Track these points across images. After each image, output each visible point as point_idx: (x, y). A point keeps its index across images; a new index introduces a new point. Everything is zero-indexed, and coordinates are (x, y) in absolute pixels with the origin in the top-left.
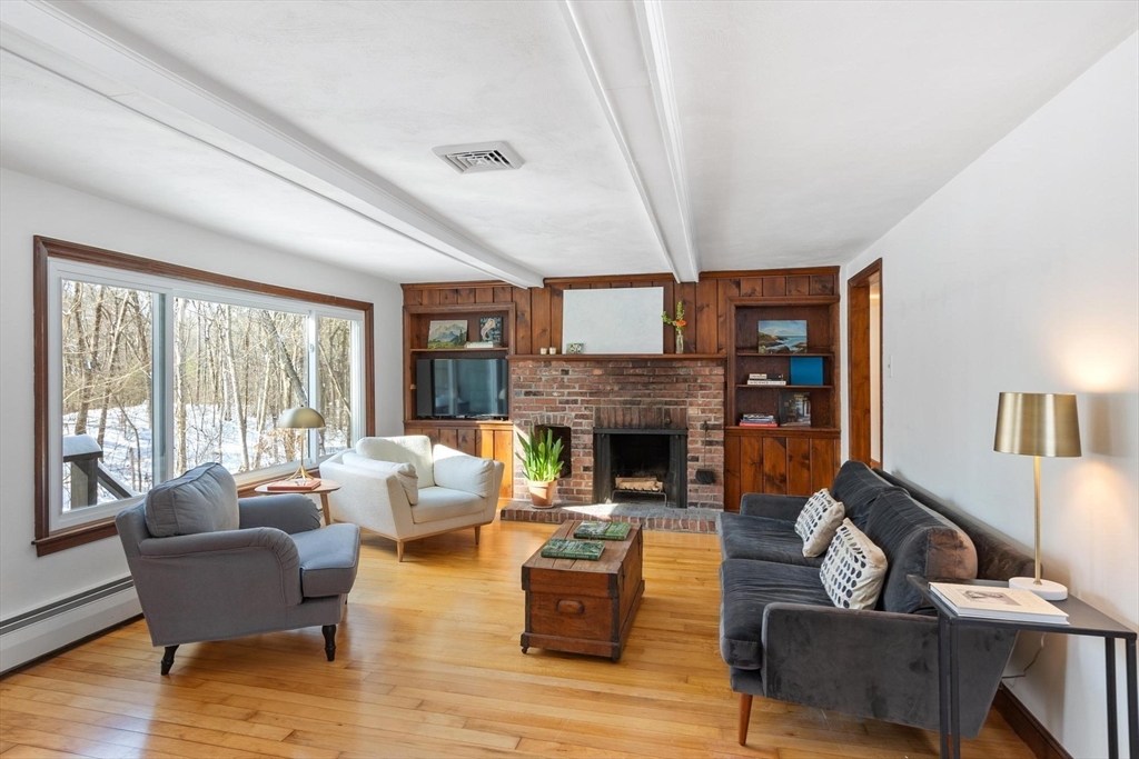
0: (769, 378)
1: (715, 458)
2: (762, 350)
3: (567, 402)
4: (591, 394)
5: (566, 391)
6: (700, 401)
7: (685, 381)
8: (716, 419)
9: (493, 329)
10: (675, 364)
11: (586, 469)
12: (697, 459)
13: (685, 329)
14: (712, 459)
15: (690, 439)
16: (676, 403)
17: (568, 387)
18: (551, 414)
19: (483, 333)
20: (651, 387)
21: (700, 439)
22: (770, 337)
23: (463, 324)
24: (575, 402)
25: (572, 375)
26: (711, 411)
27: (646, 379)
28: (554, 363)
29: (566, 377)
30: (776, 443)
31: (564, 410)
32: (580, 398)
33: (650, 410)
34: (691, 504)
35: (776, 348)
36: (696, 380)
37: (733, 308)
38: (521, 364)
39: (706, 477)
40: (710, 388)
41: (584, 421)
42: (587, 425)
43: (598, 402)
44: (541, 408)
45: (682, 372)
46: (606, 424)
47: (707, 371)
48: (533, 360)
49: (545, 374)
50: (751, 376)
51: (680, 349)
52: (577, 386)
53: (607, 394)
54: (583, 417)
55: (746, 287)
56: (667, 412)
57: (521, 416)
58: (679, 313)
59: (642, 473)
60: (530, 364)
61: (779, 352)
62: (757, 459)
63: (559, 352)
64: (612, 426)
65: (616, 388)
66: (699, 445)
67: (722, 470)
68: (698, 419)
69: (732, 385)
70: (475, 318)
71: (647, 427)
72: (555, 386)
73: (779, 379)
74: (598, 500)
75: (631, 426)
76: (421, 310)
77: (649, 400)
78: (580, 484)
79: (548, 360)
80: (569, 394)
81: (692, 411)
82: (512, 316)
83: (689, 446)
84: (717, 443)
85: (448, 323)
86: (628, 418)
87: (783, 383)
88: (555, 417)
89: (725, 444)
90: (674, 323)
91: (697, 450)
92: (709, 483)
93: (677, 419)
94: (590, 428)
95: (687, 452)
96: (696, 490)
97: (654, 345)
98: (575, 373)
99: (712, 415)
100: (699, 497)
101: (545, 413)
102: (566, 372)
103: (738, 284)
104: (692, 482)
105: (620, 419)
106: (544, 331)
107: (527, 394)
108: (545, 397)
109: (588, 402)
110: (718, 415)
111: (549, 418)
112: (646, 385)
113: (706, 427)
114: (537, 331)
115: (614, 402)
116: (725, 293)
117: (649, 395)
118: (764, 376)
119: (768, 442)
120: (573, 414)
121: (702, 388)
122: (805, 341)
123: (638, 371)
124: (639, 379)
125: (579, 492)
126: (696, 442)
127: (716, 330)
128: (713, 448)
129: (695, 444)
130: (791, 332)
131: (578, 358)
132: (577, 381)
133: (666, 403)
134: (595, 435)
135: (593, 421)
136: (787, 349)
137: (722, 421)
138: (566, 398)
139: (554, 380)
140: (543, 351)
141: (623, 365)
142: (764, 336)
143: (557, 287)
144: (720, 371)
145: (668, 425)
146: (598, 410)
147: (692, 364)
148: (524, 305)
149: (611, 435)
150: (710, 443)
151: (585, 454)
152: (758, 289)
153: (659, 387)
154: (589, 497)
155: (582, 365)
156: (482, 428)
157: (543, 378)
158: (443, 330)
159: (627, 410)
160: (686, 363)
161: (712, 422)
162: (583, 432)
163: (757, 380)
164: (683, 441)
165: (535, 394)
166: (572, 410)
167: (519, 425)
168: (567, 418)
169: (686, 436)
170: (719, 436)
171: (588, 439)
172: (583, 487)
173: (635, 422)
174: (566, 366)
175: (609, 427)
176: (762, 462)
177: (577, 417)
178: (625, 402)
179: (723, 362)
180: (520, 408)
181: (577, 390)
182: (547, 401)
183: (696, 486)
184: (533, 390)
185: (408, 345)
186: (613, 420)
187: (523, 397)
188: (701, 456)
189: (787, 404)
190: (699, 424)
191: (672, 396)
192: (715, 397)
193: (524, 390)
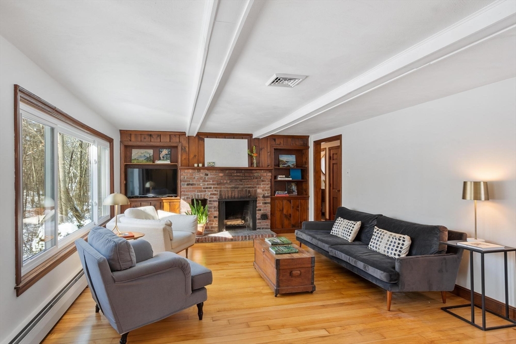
0: (286, 177)
1: (267, 209)
2: (281, 166)
3: (207, 188)
4: (218, 184)
5: (206, 183)
6: (262, 186)
7: (257, 178)
8: (268, 193)
9: (166, 155)
10: (253, 171)
11: (215, 217)
12: (260, 210)
13: (256, 157)
14: (266, 210)
15: (258, 202)
16: (253, 188)
17: (207, 181)
18: (199, 193)
19: (161, 156)
20: (243, 181)
21: (261, 202)
22: (283, 161)
23: (151, 152)
24: (211, 188)
25: (209, 176)
26: (266, 190)
27: (241, 178)
28: (202, 171)
29: (207, 177)
30: (288, 202)
31: (205, 191)
32: (212, 186)
33: (242, 190)
34: (258, 228)
35: (285, 165)
36: (260, 178)
37: (273, 150)
38: (186, 171)
39: (264, 217)
40: (266, 181)
41: (214, 196)
42: (215, 198)
43: (221, 188)
44: (195, 191)
45: (256, 175)
46: (224, 197)
47: (265, 174)
48: (192, 169)
49: (197, 175)
50: (280, 176)
51: (255, 165)
52: (211, 181)
53: (224, 184)
54: (214, 194)
55: (278, 141)
56: (249, 191)
57: (185, 195)
58: (254, 151)
60: (191, 171)
61: (287, 167)
62: (281, 209)
63: (203, 165)
64: (226, 198)
65: (228, 182)
66: (261, 204)
67: (270, 214)
68: (261, 194)
69: (273, 180)
70: (157, 148)
71: (241, 198)
72: (201, 181)
73: (289, 178)
74: (220, 230)
75: (234, 197)
76: (130, 143)
77: (242, 186)
78: (212, 224)
79: (199, 169)
80: (208, 184)
81: (259, 191)
82: (179, 148)
83: (258, 205)
84: (268, 203)
85: (143, 151)
86: (233, 194)
87: (291, 179)
88: (201, 195)
89: (271, 203)
90: (252, 154)
91: (260, 206)
92: (265, 219)
93: (253, 194)
94: (217, 199)
95: (256, 207)
96: (260, 223)
97: (244, 163)
98: (211, 175)
99: (266, 192)
100: (261, 225)
101: (197, 193)
102: (207, 175)
103: (275, 140)
104: (259, 219)
105: (230, 195)
106: (195, 156)
107: (188, 185)
108: (196, 186)
109: (216, 188)
110: (268, 192)
111: (198, 196)
112: (241, 180)
113: (264, 197)
114: (192, 156)
115: (227, 188)
116: (270, 143)
117: (242, 185)
118: (284, 176)
119: (285, 202)
120: (210, 193)
121: (263, 181)
122: (295, 163)
123: (238, 174)
124: (238, 178)
125: (212, 227)
126: (260, 203)
127: (266, 159)
128: (267, 205)
129: (260, 204)
130: (289, 160)
131: (212, 168)
132: (211, 178)
133: (249, 188)
134: (219, 202)
135: (218, 196)
136: (289, 166)
137: (270, 194)
138: (206, 186)
139: (201, 178)
140: (196, 165)
141: (233, 171)
142: (281, 161)
143: (201, 136)
144: (270, 174)
145: (249, 197)
146: (220, 191)
147: (260, 171)
148: (185, 143)
149: (226, 202)
150: (265, 203)
151: (215, 211)
152: (282, 142)
153: (246, 181)
154: (216, 229)
155: (214, 171)
156: (164, 201)
157: (196, 178)
158: (140, 154)
159: (231, 191)
160: (258, 171)
161: (266, 195)
162: (214, 201)
163: (281, 178)
164: (255, 203)
165: (192, 185)
166: (209, 192)
167: (184, 199)
168: (207, 195)
169: (256, 201)
170: (269, 200)
171: (216, 204)
172: (214, 225)
173: (236, 196)
174: (207, 172)
175: (225, 199)
176: (283, 210)
177: (211, 194)
178: (232, 188)
179: (270, 171)
180: (184, 191)
181: (211, 183)
182: (197, 188)
183: (260, 221)
184: (191, 183)
185: (123, 161)
186: (227, 196)
187: (186, 186)
188: (262, 209)
189: (289, 187)
190: (261, 196)
191: (251, 185)
192: (267, 185)
193: (186, 183)
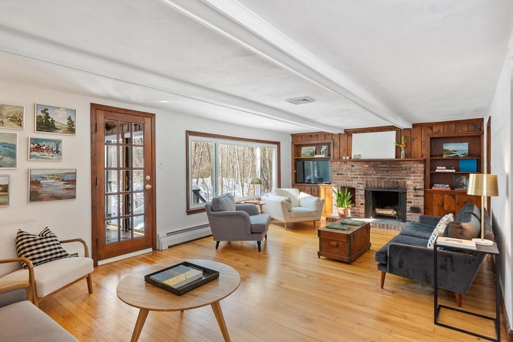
0: (446, 169)
1: (420, 203)
2: (445, 156)
3: (354, 178)
4: (364, 175)
5: (353, 173)
6: (412, 178)
7: (405, 170)
8: (420, 186)
9: (325, 150)
10: (400, 163)
11: (362, 204)
12: (411, 202)
13: (406, 148)
14: (418, 203)
15: (407, 194)
16: (401, 179)
17: (354, 172)
18: (347, 182)
19: (322, 151)
20: (390, 172)
21: (412, 194)
22: (449, 150)
23: (314, 148)
24: (357, 178)
25: (356, 167)
26: (418, 182)
27: (387, 169)
28: (348, 163)
29: (353, 168)
30: (451, 197)
31: (352, 181)
32: (359, 176)
33: (389, 181)
34: (408, 221)
35: (452, 155)
36: (410, 169)
37: (429, 139)
38: (335, 163)
39: (415, 210)
40: (417, 173)
41: (361, 185)
42: (362, 187)
43: (367, 178)
44: (343, 180)
45: (403, 166)
46: (370, 187)
47: (415, 165)
48: (339, 161)
49: (345, 167)
50: (438, 168)
51: (402, 157)
52: (358, 171)
53: (370, 175)
54: (360, 184)
55: (435, 129)
56: (397, 183)
57: (335, 183)
58: (402, 141)
59: (388, 207)
60: (339, 163)
61: (453, 157)
62: (440, 203)
63: (350, 158)
64: (373, 187)
65: (374, 172)
66: (412, 197)
67: (423, 208)
68: (411, 186)
69: (428, 171)
70: (318, 146)
71: (388, 188)
72: (349, 171)
73: (452, 169)
74: (367, 216)
75: (381, 188)
76: (298, 143)
77: (389, 177)
78: (359, 210)
79: (346, 162)
80: (355, 175)
81: (409, 182)
82: (332, 145)
83: (407, 197)
84: (421, 196)
85: (308, 148)
86: (379, 185)
87: (454, 171)
88: (349, 183)
89: (425, 197)
90: (400, 146)
91: (411, 199)
92: (416, 213)
93: (402, 185)
94: (363, 188)
95: (406, 199)
96: (411, 215)
97: (392, 155)
98: (357, 166)
99: (418, 184)
100: (412, 218)
101: (345, 182)
102: (353, 166)
103: (432, 128)
104: (409, 212)
105: (376, 185)
106: (345, 150)
107: (338, 174)
108: (345, 176)
109: (362, 178)
110: (421, 184)
111: (346, 184)
112: (387, 171)
113: (415, 189)
114: (342, 150)
115: (373, 178)
116: (425, 132)
117: (389, 175)
118: (445, 168)
119: (446, 196)
120: (356, 182)
121: (413, 172)
122: (467, 152)
123: (384, 166)
124: (384, 169)
125: (359, 213)
126: (411, 195)
127: (421, 147)
128: (419, 198)
129: (410, 196)
130: (461, 148)
131: (358, 161)
132: (358, 169)
133: (397, 179)
134: (365, 191)
135: (364, 185)
136: (458, 156)
137: (423, 187)
138: (353, 176)
139: (348, 169)
140: (344, 158)
141: (377, 163)
142: (446, 150)
143: (350, 133)
144: (422, 165)
145: (398, 188)
146: (367, 181)
147: (408, 162)
148: (337, 140)
149: (373, 191)
150: (417, 196)
151: (361, 198)
152: (442, 130)
153: (393, 172)
154: (363, 215)
155: (360, 163)
156: (321, 187)
157: (344, 168)
158: (306, 150)
159: (379, 181)
160: (406, 162)
161: (418, 187)
162: (360, 190)
163: (440, 169)
164: (404, 195)
165: (341, 175)
166: (356, 181)
167: (335, 186)
168: (353, 185)
169: (406, 193)
170: (422, 193)
171: (363, 192)
173: (383, 186)
174: (353, 164)
175: (371, 188)
176: (443, 205)
177: (358, 183)
178: (378, 178)
179: (424, 161)
180: (335, 180)
181: (358, 173)
182: (345, 177)
183: (411, 214)
184: (340, 173)
185: (293, 156)
186: (373, 185)
187: (336, 175)
188: (413, 201)
189: (457, 180)
190: (412, 188)
191: (399, 176)
192: (420, 177)
193: (336, 173)
